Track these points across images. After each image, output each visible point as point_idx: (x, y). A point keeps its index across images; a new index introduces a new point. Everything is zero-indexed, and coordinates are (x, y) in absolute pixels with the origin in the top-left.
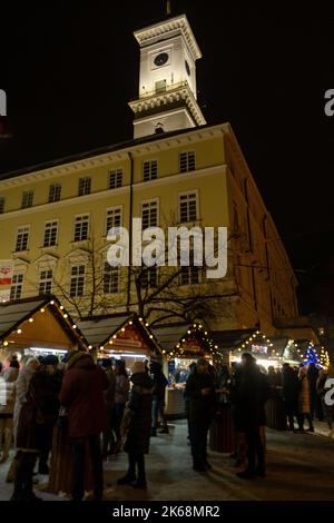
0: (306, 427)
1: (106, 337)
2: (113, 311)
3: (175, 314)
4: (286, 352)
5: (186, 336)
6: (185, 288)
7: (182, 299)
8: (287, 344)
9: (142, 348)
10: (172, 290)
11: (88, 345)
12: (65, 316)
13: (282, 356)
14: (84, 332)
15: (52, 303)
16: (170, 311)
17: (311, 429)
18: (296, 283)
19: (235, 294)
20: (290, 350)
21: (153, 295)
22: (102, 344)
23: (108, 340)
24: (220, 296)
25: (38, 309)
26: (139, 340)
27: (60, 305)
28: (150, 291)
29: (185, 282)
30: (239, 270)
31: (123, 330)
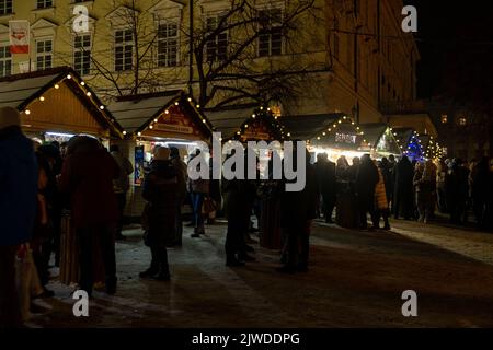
0: (382, 225)
1: (146, 120)
2: (162, 89)
3: (247, 95)
4: (382, 143)
5: (250, 121)
6: (261, 61)
7: (256, 77)
8: (383, 132)
9: (194, 134)
10: (245, 63)
11: (122, 131)
12: (89, 94)
13: (375, 147)
14: (114, 115)
15: (69, 77)
16: (239, 90)
17: (387, 227)
18: (417, 57)
19: (327, 70)
20: (387, 140)
21: (217, 70)
22: (140, 129)
23: (147, 124)
24: (304, 72)
25: (51, 85)
26: (190, 125)
27: (81, 81)
28: (216, 65)
29: (263, 54)
30: (336, 38)
31: (167, 112)
